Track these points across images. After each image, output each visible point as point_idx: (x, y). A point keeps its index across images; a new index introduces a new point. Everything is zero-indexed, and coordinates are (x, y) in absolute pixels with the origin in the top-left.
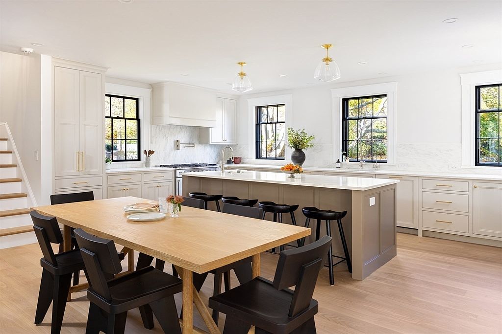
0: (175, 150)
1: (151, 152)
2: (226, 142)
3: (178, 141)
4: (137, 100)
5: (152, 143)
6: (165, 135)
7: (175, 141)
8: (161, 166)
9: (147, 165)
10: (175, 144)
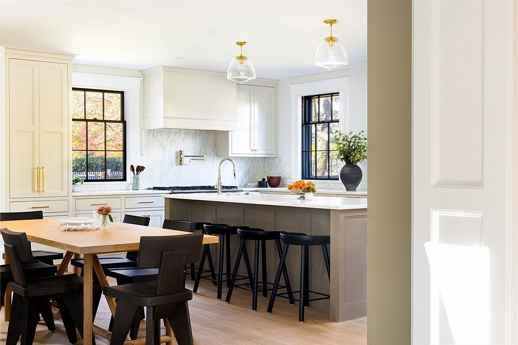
0: (177, 165)
1: (140, 169)
2: (256, 152)
3: (181, 152)
4: (122, 93)
5: (142, 155)
6: (162, 144)
7: (177, 152)
8: (155, 188)
9: (136, 186)
10: (177, 157)
